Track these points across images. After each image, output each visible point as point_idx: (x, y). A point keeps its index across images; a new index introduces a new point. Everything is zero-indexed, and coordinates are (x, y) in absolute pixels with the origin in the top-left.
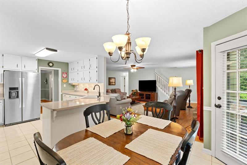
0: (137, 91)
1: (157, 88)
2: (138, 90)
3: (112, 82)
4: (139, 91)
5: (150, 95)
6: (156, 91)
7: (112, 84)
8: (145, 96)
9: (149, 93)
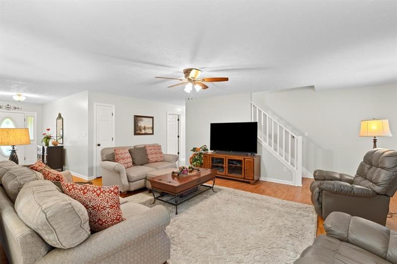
0: (205, 150)
1: (258, 144)
2: (208, 147)
3: (145, 128)
4: (210, 152)
5: (240, 162)
6: (256, 152)
7: (143, 132)
8: (226, 165)
9: (237, 158)
